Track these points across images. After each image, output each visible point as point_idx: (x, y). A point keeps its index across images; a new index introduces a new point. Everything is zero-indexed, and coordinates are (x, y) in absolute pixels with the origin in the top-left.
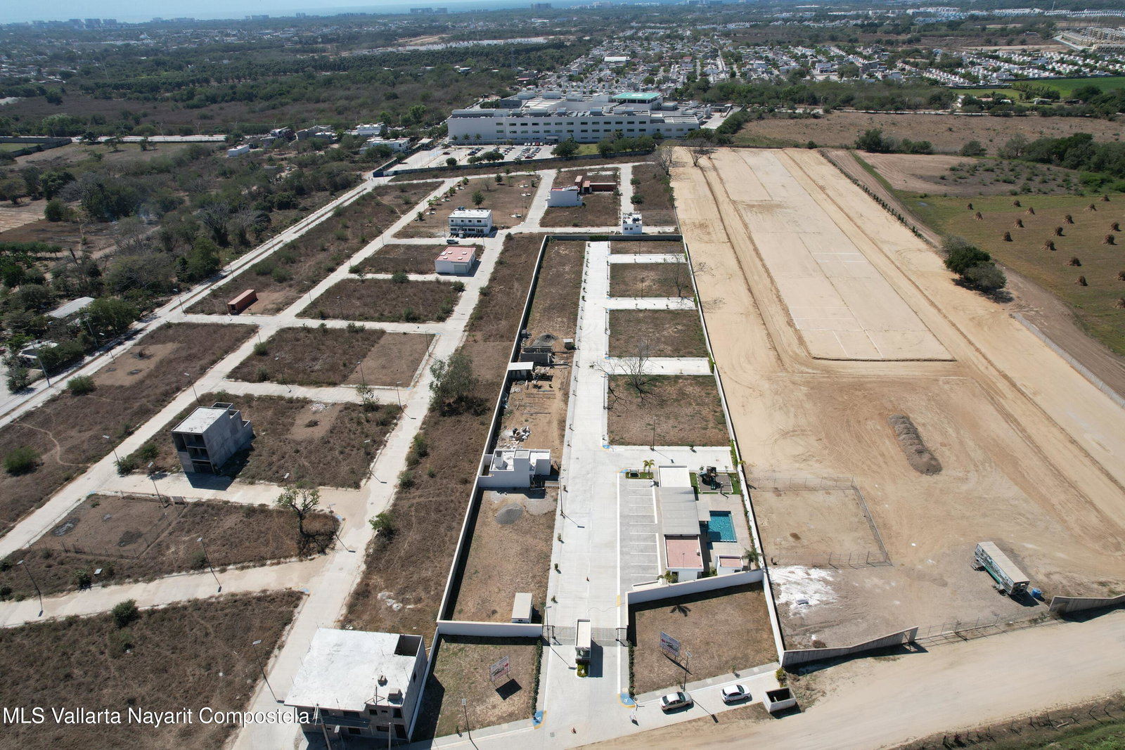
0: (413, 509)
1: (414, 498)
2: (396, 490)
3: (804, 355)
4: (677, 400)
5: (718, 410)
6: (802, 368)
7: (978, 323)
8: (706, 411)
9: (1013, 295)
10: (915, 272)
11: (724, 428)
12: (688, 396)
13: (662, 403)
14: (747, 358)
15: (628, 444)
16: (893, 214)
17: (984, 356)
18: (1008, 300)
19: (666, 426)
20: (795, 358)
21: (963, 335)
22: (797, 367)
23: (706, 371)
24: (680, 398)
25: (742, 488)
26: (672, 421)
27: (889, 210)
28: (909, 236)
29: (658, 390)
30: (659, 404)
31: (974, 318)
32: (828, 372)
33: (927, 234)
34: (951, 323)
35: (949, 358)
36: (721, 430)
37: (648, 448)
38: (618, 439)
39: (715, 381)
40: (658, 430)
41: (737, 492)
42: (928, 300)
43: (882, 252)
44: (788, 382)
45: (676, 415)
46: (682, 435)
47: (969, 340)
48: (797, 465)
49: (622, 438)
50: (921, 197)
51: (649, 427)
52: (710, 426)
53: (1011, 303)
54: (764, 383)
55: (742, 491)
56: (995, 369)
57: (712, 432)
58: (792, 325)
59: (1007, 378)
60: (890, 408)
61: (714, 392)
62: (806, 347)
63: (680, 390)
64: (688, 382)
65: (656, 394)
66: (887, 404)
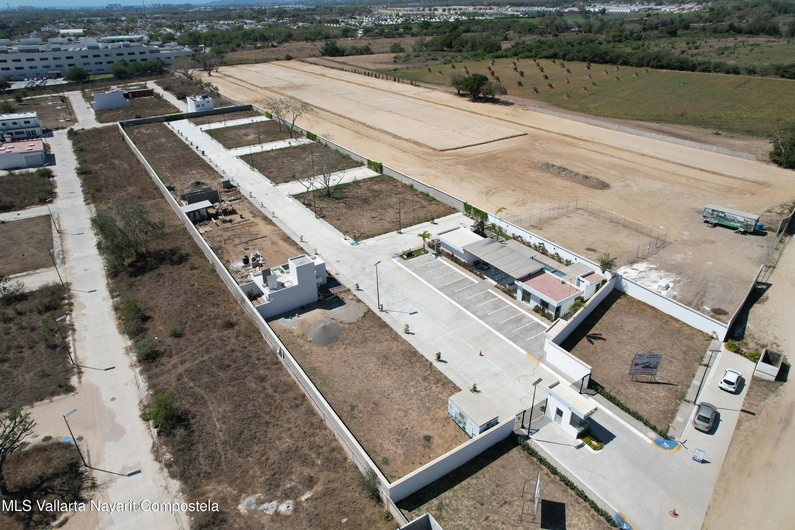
0: (186, 380)
1: (175, 367)
2: (138, 370)
3: (430, 151)
4: (376, 196)
5: (417, 193)
6: (441, 158)
7: (514, 116)
8: (409, 197)
9: (511, 101)
10: (441, 101)
11: (438, 203)
12: (381, 192)
13: (366, 201)
14: (395, 160)
15: (373, 236)
16: (387, 79)
17: (539, 129)
18: (512, 104)
19: (390, 214)
20: (428, 154)
21: (513, 122)
22: (436, 158)
23: (373, 174)
24: (377, 194)
25: (509, 234)
26: (390, 210)
27: (383, 78)
28: (412, 86)
29: (351, 194)
30: (364, 203)
31: (507, 114)
32: (461, 156)
33: (422, 84)
34: (498, 119)
35: (523, 133)
36: (438, 205)
37: (395, 233)
38: (359, 235)
39: (391, 177)
40: (386, 218)
41: (508, 238)
42: (467, 111)
43: (406, 96)
44: (444, 166)
45: (388, 206)
46: (412, 216)
47: (519, 124)
48: (524, 208)
49: (362, 234)
50: (394, 70)
51: (376, 219)
52: (425, 204)
53: (515, 105)
54: (428, 170)
55: (513, 234)
56: (554, 133)
57: (433, 208)
58: (400, 138)
59: (567, 136)
60: (529, 163)
61: (399, 184)
62: (427, 146)
63: (369, 189)
64: (369, 183)
65: (353, 197)
66: (524, 161)
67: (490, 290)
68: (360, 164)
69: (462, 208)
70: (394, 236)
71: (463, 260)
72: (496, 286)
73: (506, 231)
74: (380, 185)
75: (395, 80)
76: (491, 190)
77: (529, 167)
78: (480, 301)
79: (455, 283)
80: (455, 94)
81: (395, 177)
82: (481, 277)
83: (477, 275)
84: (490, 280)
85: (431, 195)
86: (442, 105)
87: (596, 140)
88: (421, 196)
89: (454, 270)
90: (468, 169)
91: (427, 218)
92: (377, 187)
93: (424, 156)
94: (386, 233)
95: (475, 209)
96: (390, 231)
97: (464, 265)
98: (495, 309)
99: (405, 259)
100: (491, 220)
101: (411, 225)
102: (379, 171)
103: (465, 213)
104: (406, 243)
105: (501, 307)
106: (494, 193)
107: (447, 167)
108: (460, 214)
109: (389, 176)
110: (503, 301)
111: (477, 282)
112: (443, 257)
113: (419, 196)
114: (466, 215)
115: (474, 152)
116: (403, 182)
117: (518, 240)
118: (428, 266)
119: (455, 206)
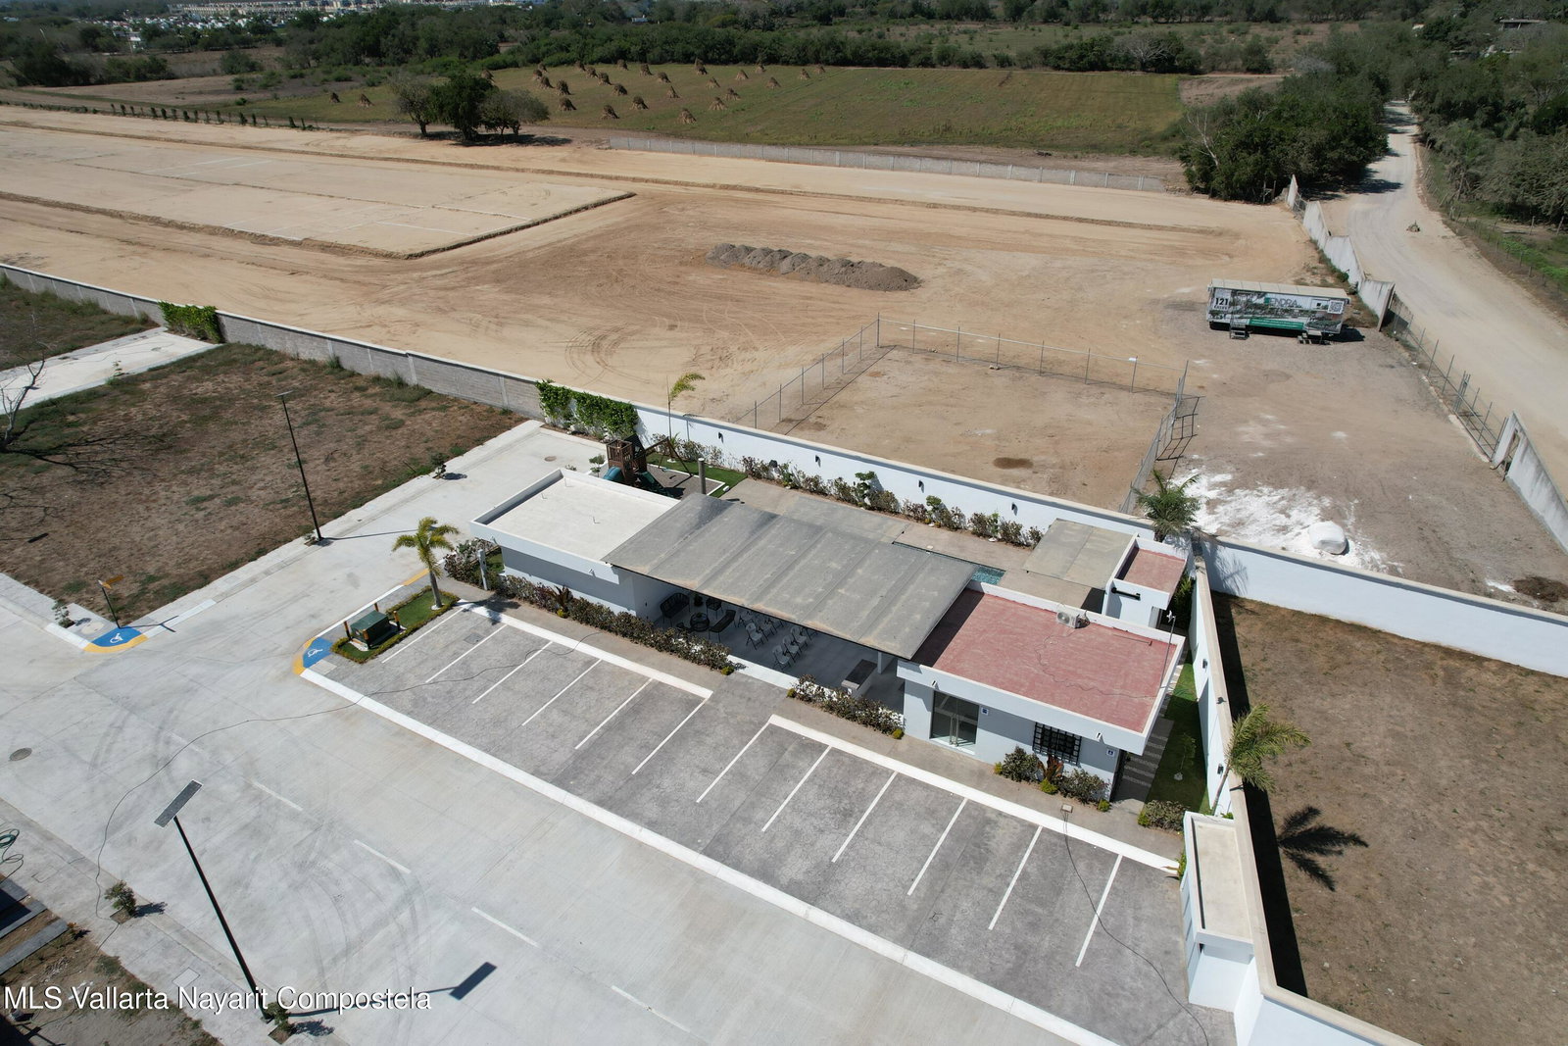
3: (378, 262)
4: (206, 419)
5: (361, 383)
6: (416, 275)
7: (580, 161)
8: (333, 400)
9: (561, 137)
10: (381, 151)
11: (444, 403)
12: (228, 400)
13: (165, 443)
14: (267, 297)
15: (204, 579)
16: (222, 122)
17: (656, 181)
18: (566, 141)
19: (271, 474)
20: (371, 270)
21: (586, 175)
22: (400, 277)
23: (188, 346)
24: (207, 412)
25: (732, 459)
26: (265, 459)
27: (208, 121)
28: (294, 132)
29: (99, 429)
30: (158, 451)
31: (563, 160)
32: (474, 262)
33: (321, 125)
34: (544, 172)
35: (622, 193)
36: (444, 408)
37: (298, 545)
38: (135, 588)
39: (258, 349)
40: (254, 494)
41: (732, 478)
42: (459, 165)
43: (280, 150)
44: (432, 293)
45: (256, 445)
46: (356, 467)
47: (603, 177)
48: (728, 370)
49: (152, 579)
50: (239, 104)
51: (211, 505)
52: (398, 414)
53: (575, 143)
54: (381, 310)
55: (748, 462)
56: (698, 185)
57: (428, 422)
58: (275, 242)
59: (734, 188)
60: (678, 254)
61: (289, 364)
62: (364, 252)
63: (175, 399)
64: (176, 379)
65: (111, 437)
66: (662, 252)
67: (776, 720)
68: (141, 324)
69: (533, 402)
70: (295, 560)
71: (617, 609)
72: (793, 694)
73: (717, 454)
74: (221, 377)
75: (244, 122)
76: (603, 337)
77: (681, 263)
78: (763, 793)
79: (618, 726)
80: (416, 136)
81: (272, 344)
82: (715, 663)
83: (695, 659)
84: (755, 671)
85: (413, 379)
86: (386, 159)
87: (809, 189)
88: (377, 389)
89: (591, 661)
90: (508, 291)
91: (415, 461)
92: (209, 385)
93: (361, 278)
94: (262, 552)
95: (583, 398)
96: (276, 544)
97: (626, 629)
98: (847, 815)
99: (362, 659)
100: (653, 427)
101: (359, 501)
102: (211, 334)
103: (548, 419)
104: (353, 580)
105: (864, 798)
106: (616, 344)
107: (442, 293)
108: (532, 425)
109: (249, 346)
110: (854, 759)
111: (706, 693)
112: (526, 608)
113: (371, 391)
114: (554, 426)
115: (509, 250)
116: (304, 356)
117: (771, 479)
118: (475, 668)
119: (508, 401)
